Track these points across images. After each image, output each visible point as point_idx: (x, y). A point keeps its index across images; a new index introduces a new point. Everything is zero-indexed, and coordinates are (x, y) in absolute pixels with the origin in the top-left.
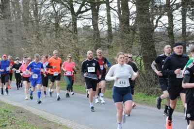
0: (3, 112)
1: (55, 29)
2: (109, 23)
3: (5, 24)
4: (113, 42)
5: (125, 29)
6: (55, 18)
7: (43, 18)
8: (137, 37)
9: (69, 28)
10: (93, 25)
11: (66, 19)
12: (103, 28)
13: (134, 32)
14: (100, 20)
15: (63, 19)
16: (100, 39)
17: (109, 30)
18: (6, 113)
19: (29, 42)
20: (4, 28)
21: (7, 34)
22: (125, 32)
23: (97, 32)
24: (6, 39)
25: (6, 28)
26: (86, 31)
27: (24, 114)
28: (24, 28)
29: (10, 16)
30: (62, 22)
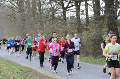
0: (19, 71)
1: (52, 18)
2: (87, 14)
3: (21, 16)
4: (89, 26)
5: (97, 17)
6: (52, 11)
7: (44, 12)
8: (105, 23)
9: (61, 18)
10: (76, 16)
11: (59, 12)
12: (83, 17)
13: (104, 20)
14: (81, 12)
15: (57, 12)
16: (81, 24)
17: (87, 19)
18: (21, 72)
19: (36, 27)
20: (20, 18)
21: (22, 22)
22: (97, 20)
23: (79, 20)
24: (21, 25)
25: (22, 18)
26: (71, 19)
27: (32, 72)
28: (32, 18)
29: (24, 10)
30: (56, 14)
